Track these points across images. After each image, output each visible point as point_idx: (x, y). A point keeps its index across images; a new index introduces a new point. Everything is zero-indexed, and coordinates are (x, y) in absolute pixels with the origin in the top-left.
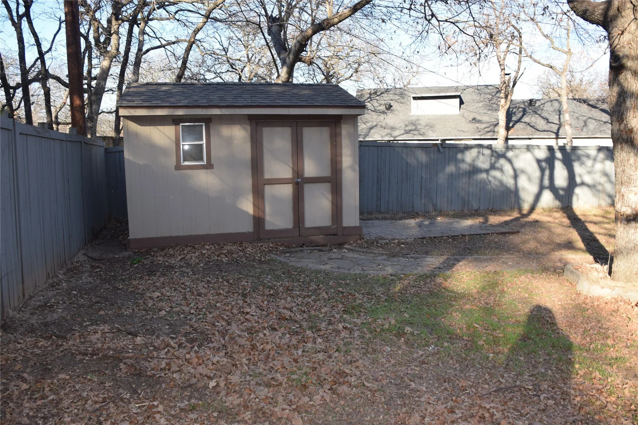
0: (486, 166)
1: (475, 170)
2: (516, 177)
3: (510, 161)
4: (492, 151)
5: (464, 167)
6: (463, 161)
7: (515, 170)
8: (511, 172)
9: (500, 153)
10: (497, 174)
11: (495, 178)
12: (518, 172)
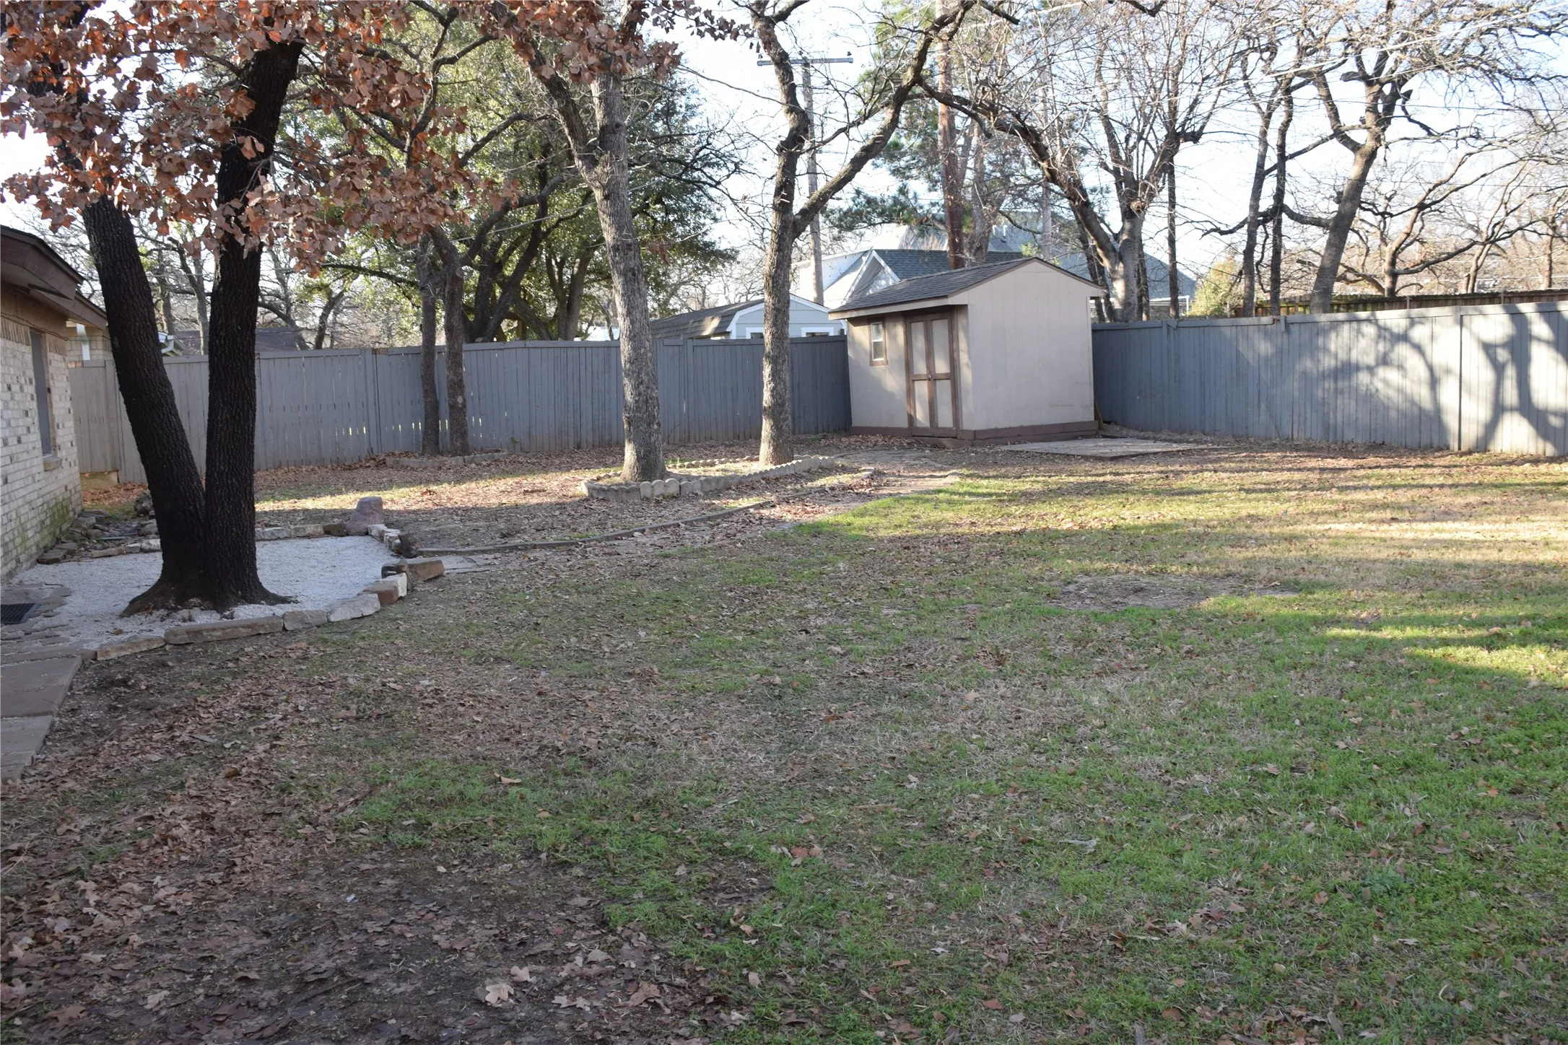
0: (1370, 360)
1: (1348, 369)
2: (1434, 382)
3: (1418, 348)
4: (1379, 327)
5: (1328, 362)
6: (1326, 350)
7: (1431, 369)
8: (1423, 373)
9: (1396, 330)
10: (1392, 375)
11: (1386, 382)
12: (1438, 373)
